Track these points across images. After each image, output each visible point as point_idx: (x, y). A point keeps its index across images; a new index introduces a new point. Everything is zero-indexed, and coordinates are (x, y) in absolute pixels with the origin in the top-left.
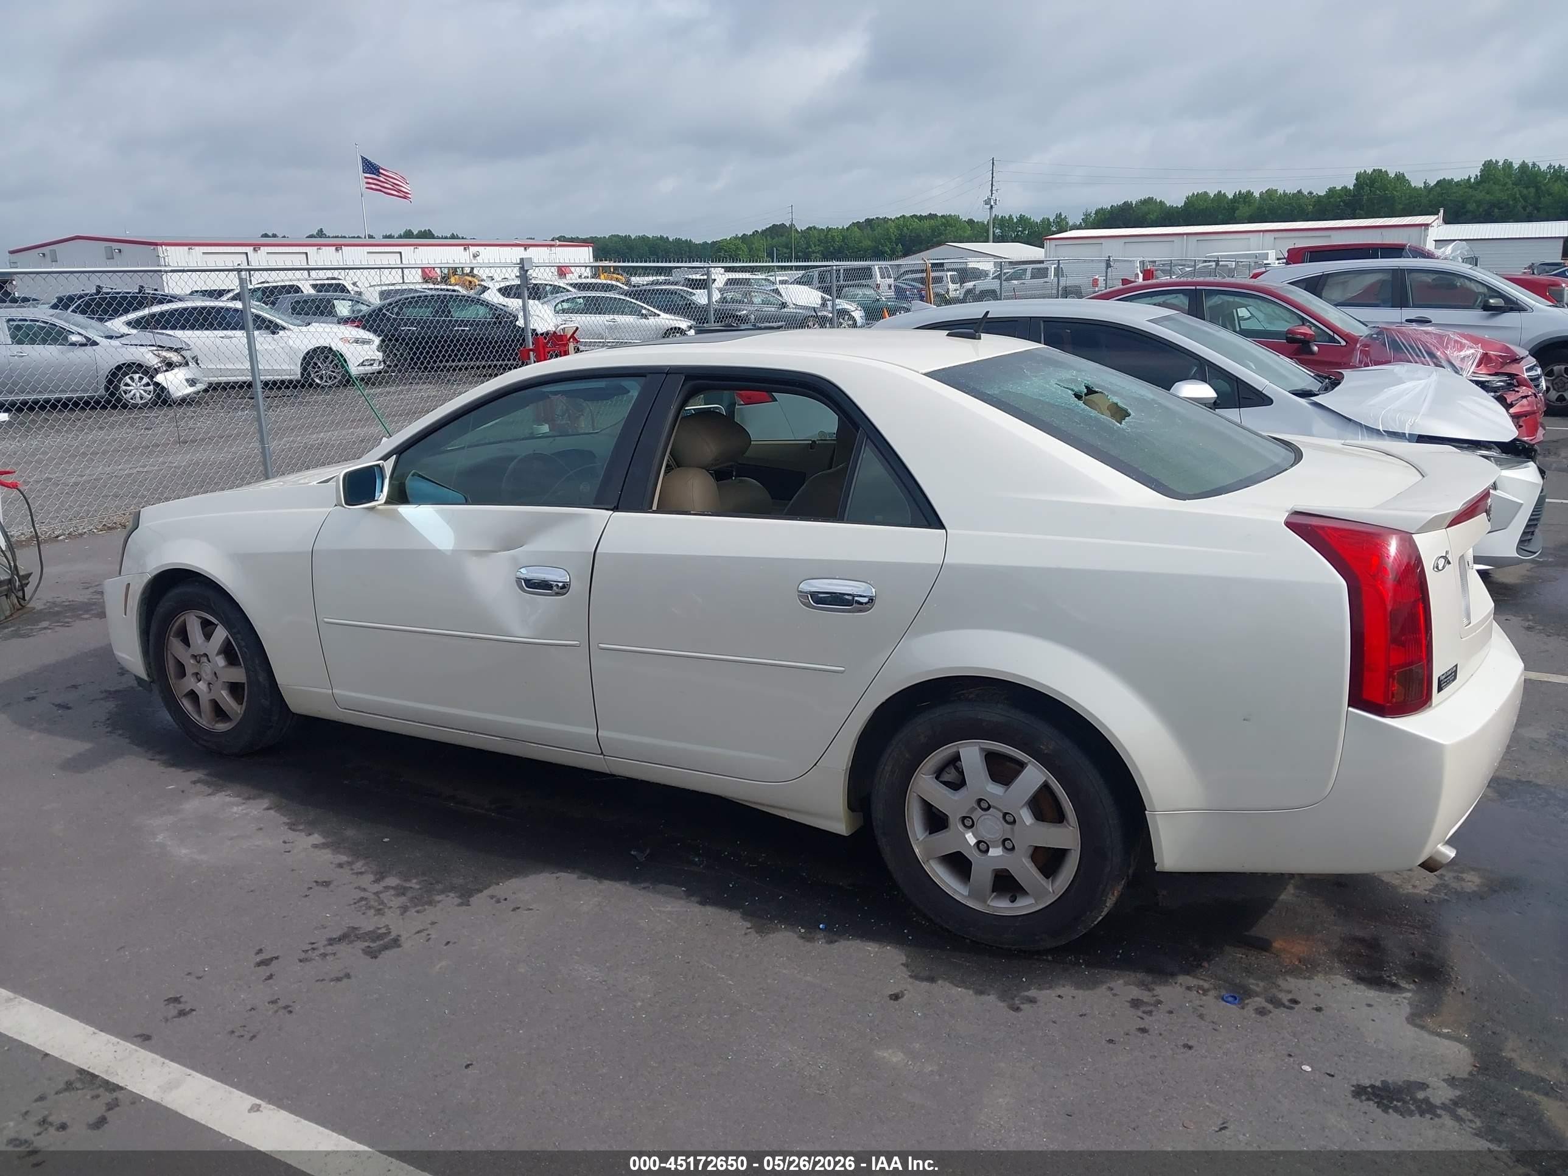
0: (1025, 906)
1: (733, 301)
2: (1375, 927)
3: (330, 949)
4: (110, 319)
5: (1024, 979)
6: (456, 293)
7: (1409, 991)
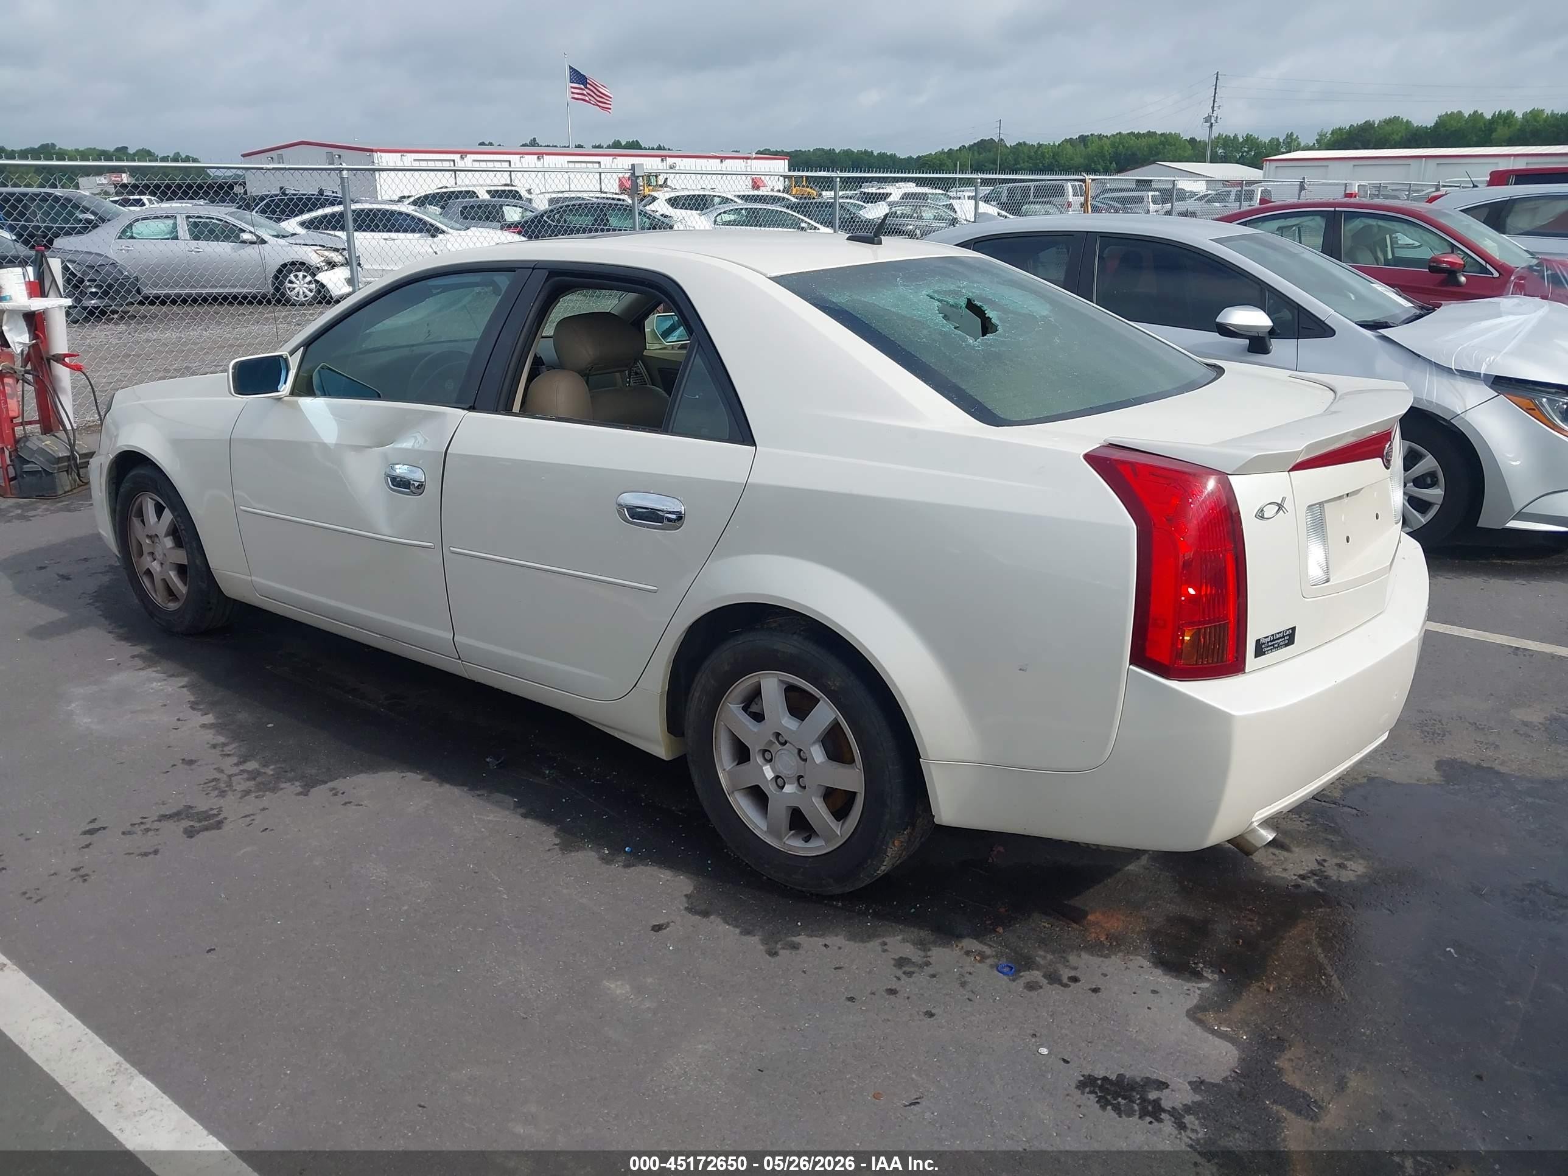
0: (816, 847)
1: (903, 216)
2: (1213, 909)
3: (156, 825)
4: (287, 219)
5: (799, 924)
6: (621, 202)
7: (1208, 980)
